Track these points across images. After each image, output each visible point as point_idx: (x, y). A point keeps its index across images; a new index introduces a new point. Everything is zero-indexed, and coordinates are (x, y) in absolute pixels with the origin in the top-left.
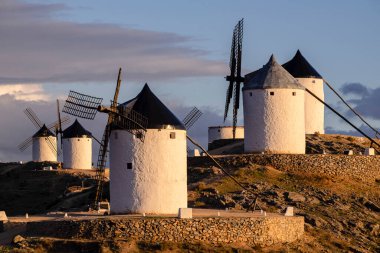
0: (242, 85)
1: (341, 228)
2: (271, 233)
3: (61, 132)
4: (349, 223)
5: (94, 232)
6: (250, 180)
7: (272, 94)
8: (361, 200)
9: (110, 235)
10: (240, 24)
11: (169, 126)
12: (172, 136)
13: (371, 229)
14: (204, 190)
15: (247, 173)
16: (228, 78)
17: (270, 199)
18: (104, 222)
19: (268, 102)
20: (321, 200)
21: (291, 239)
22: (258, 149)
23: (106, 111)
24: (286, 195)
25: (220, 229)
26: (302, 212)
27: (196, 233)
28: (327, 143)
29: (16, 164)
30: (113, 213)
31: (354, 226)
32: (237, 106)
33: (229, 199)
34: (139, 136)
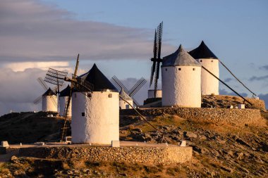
0: (161, 64)
1: (218, 154)
2: (169, 157)
3: (59, 92)
4: (224, 152)
5: (59, 155)
6: (163, 124)
7: (180, 69)
8: (234, 137)
9: (69, 156)
10: (161, 26)
11: (108, 90)
12: (110, 96)
13: (238, 156)
14: (133, 130)
15: (161, 119)
16: (152, 60)
17: (174, 136)
18: (65, 148)
19: (177, 75)
20: (207, 137)
21: (183, 161)
22: (170, 104)
23: (69, 80)
24: (185, 133)
25: (137, 154)
26: (194, 144)
27: (122, 156)
28: (218, 101)
29: (32, 113)
30: (73, 144)
31: (227, 153)
32: (157, 77)
33: (148, 135)
34: (89, 96)
